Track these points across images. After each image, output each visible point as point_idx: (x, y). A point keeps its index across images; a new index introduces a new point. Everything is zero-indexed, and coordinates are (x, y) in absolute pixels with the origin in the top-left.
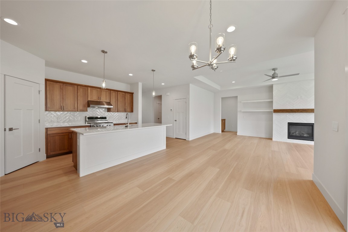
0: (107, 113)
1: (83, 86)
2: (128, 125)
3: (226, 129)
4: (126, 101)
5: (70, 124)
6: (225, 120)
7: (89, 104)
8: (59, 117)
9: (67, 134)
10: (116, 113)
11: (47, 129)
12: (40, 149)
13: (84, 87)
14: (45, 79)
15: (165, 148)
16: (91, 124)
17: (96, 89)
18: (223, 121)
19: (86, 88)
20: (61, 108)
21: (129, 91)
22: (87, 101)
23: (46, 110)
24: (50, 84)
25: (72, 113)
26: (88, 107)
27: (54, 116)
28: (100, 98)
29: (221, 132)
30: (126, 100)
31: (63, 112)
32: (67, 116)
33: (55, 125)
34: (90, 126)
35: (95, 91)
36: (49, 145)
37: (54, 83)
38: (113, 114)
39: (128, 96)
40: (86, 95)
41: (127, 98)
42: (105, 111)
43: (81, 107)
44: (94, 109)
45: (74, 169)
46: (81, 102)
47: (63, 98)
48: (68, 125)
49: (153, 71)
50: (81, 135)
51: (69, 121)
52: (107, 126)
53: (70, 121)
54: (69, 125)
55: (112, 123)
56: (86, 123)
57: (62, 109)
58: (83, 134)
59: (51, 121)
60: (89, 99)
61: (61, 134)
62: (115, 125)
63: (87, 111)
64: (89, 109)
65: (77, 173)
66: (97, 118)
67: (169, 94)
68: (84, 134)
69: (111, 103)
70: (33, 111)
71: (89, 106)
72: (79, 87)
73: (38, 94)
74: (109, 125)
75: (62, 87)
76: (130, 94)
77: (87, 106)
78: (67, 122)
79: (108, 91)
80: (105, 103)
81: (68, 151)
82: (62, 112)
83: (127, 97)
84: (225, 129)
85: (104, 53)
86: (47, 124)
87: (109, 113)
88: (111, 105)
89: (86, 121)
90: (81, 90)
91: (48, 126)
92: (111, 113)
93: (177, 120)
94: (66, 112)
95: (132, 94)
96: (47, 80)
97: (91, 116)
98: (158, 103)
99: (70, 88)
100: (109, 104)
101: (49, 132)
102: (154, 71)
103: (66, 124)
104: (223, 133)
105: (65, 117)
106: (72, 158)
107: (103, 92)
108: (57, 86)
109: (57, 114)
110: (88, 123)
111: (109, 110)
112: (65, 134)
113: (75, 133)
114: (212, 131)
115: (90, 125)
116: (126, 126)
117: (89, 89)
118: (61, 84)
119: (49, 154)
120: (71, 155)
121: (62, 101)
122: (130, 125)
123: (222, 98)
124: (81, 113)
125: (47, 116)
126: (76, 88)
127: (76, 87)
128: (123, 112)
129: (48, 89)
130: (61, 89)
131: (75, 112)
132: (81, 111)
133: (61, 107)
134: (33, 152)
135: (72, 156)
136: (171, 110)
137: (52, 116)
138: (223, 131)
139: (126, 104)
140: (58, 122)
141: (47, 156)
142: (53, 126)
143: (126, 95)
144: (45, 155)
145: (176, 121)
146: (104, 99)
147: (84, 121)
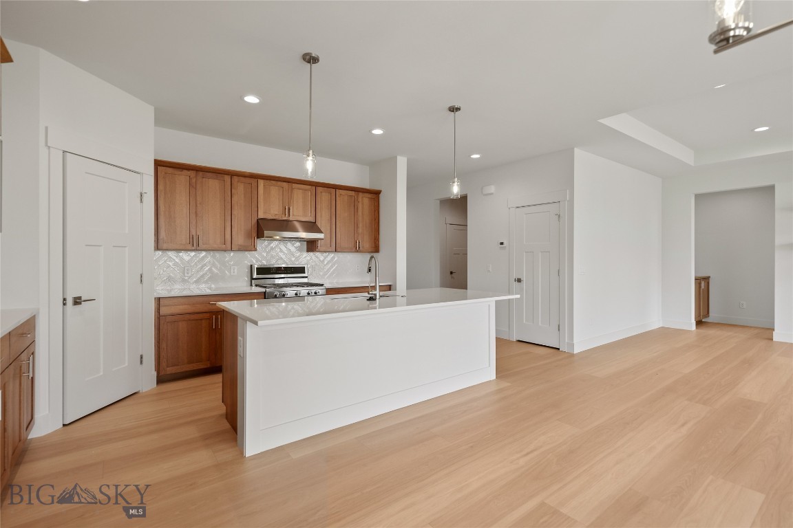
0: (305, 254)
1: (245, 177)
2: (375, 295)
3: (714, 316)
4: (360, 218)
5: (213, 286)
6: (707, 279)
7: (261, 229)
8: (186, 268)
9: (208, 315)
10: (332, 255)
11: (158, 300)
12: (141, 357)
13: (248, 180)
14: (155, 160)
15: (494, 377)
16: (265, 287)
17: (279, 183)
18: (703, 285)
19: (253, 181)
20: (191, 240)
21: (367, 186)
22: (254, 221)
23: (157, 248)
24: (166, 173)
25: (218, 255)
26: (258, 238)
27: (176, 264)
28: (289, 209)
29: (694, 327)
30: (360, 213)
31: (197, 253)
32: (205, 265)
33: (178, 290)
34: (265, 296)
35: (275, 190)
36: (164, 345)
37: (177, 172)
38: (322, 258)
39: (365, 201)
40: (253, 202)
41: (363, 208)
42: (299, 249)
43: (240, 239)
44: (274, 244)
45: (227, 425)
46: (242, 223)
47: (195, 213)
48: (209, 292)
49: (454, 109)
50: (249, 324)
51: (210, 278)
52: (308, 294)
53: (213, 278)
54: (210, 289)
55: (322, 285)
56: (251, 285)
57: (194, 244)
58: (255, 323)
59: (170, 279)
60: (261, 215)
61: (193, 317)
62: (330, 291)
63: (256, 250)
64: (261, 244)
65: (236, 440)
66: (279, 270)
67: (492, 189)
68: (260, 323)
69: (319, 224)
70: (127, 249)
71: (260, 235)
72: (235, 179)
73: (139, 201)
74: (313, 291)
75: (194, 181)
76: (370, 196)
77: (255, 234)
78: (206, 282)
79: (309, 187)
80: (298, 225)
81: (209, 365)
82: (193, 254)
83: (363, 204)
84: (707, 314)
85: (309, 62)
86: (158, 285)
87: (311, 254)
88: (320, 231)
89: (252, 279)
90: (240, 188)
91: (162, 291)
92: (317, 254)
93: (524, 279)
94: (204, 254)
95: (376, 194)
96: (158, 164)
97: (265, 263)
98: (449, 221)
99: (213, 184)
100: (311, 226)
101: (164, 311)
102: (458, 109)
103: (203, 286)
104: (704, 331)
105: (203, 266)
106: (221, 389)
107: (295, 192)
108: (182, 178)
109: (182, 259)
110: (256, 286)
111: (311, 246)
112: (201, 316)
113: (233, 318)
114: (655, 322)
115: (263, 290)
116: (371, 299)
117: (261, 183)
118: (192, 173)
119: (162, 373)
120: (218, 378)
121: (194, 223)
122: (382, 293)
123: (699, 197)
124: (240, 254)
125: (159, 265)
126: (229, 183)
127: (227, 178)
128: (350, 251)
129: (161, 187)
130: (192, 186)
131: (226, 254)
132: (239, 250)
133: (191, 237)
134: (127, 364)
135: (221, 379)
136: (502, 244)
137: (171, 264)
138: (699, 323)
139: (360, 225)
140: (184, 281)
141: (157, 377)
142: (173, 294)
143: (360, 200)
144: (155, 374)
145: (519, 280)
146: (299, 212)
147: (247, 279)
